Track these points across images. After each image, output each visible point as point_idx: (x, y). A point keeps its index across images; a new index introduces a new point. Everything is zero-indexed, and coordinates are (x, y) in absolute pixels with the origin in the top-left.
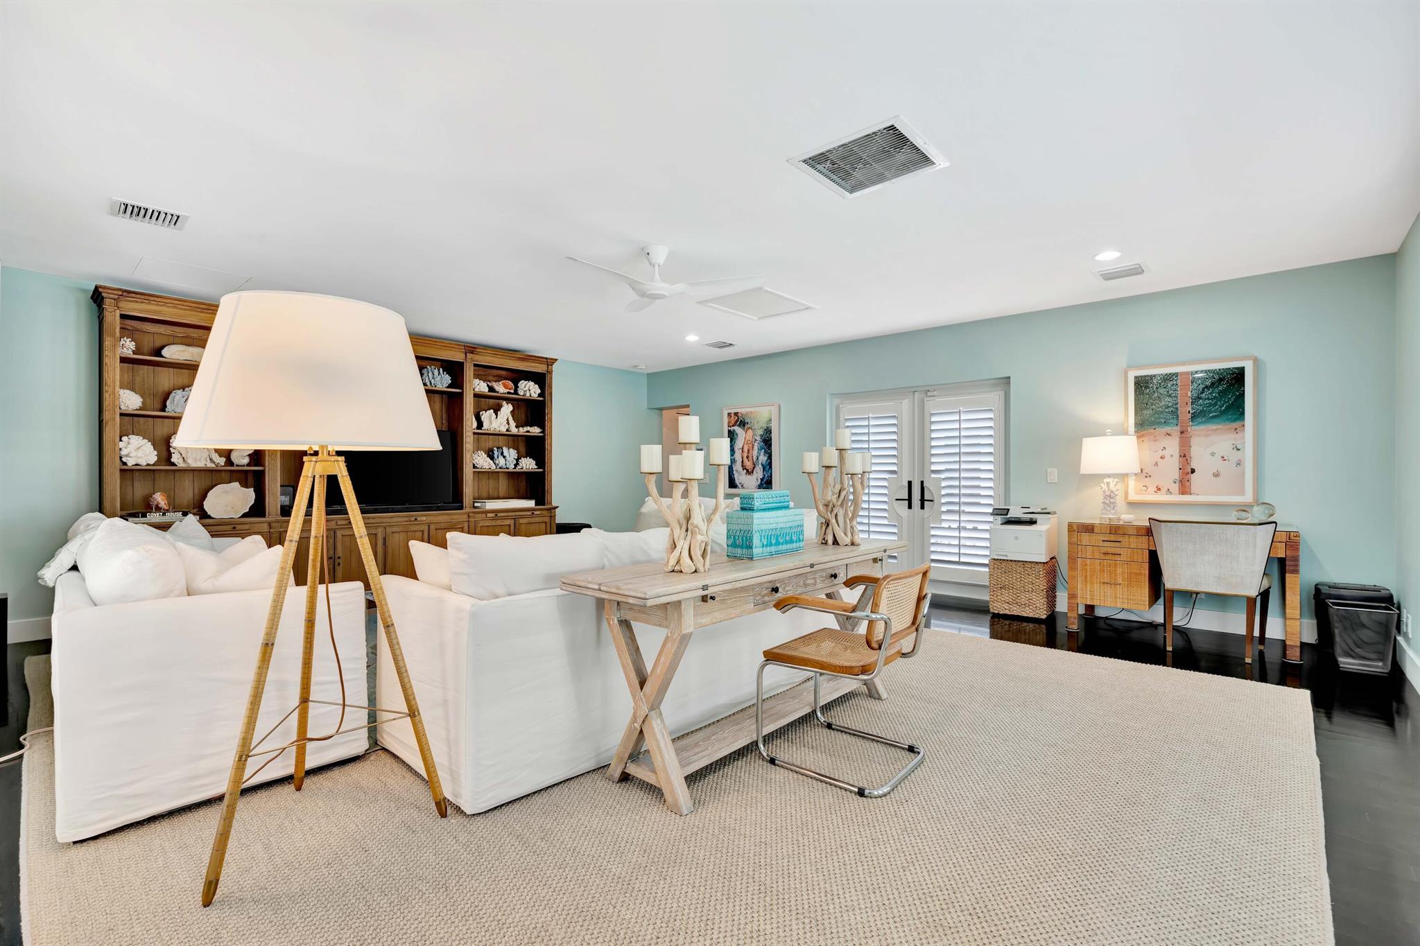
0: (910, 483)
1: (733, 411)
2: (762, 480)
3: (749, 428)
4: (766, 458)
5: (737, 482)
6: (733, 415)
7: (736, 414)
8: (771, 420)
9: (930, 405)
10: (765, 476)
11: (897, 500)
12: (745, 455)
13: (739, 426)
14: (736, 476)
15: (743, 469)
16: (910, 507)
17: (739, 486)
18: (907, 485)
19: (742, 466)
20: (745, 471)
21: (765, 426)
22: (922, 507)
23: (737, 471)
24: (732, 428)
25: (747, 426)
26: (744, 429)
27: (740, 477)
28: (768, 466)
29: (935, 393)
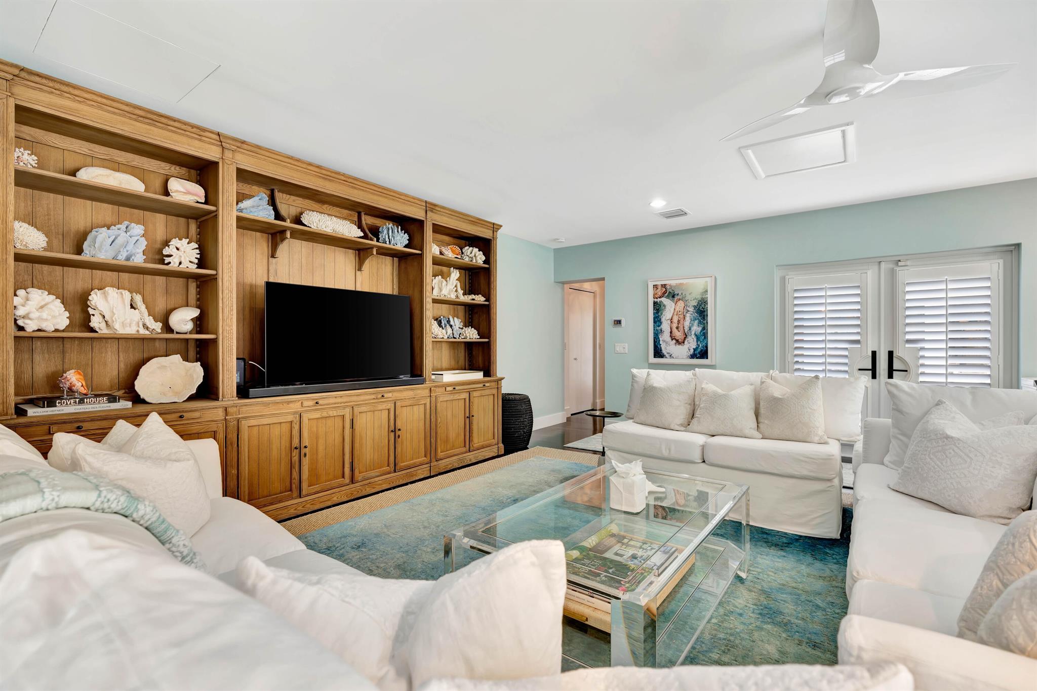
0: (874, 354)
1: (659, 283)
2: (695, 350)
3: (679, 300)
4: (700, 329)
5: (664, 351)
6: (660, 287)
7: (664, 286)
8: (707, 291)
9: (903, 275)
10: (699, 345)
11: (860, 370)
12: (675, 325)
13: (668, 297)
14: (663, 346)
15: (672, 339)
16: (874, 376)
17: (667, 356)
18: (870, 354)
19: (671, 336)
20: (674, 341)
21: (699, 297)
22: (890, 376)
23: (664, 341)
24: (659, 300)
25: (676, 298)
26: (673, 301)
27: (668, 346)
28: (703, 335)
29: (908, 263)
